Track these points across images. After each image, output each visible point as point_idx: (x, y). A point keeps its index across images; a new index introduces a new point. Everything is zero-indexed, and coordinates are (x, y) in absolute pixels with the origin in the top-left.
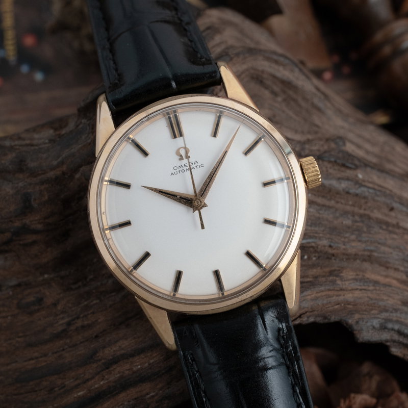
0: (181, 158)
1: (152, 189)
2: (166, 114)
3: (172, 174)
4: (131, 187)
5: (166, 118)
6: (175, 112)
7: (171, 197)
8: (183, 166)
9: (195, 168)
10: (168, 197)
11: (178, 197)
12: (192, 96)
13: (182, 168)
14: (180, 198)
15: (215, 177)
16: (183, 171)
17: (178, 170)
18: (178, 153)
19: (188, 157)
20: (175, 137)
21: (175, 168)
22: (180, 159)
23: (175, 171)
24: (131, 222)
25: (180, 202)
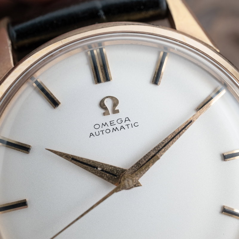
0: (106, 113)
1: (61, 154)
2: (87, 48)
3: (91, 134)
4: (31, 151)
5: (86, 54)
6: (100, 44)
7: (89, 168)
8: (109, 124)
9: (126, 127)
10: (85, 168)
11: (99, 169)
12: (125, 25)
13: (106, 127)
14: (102, 170)
15: (164, 151)
16: (108, 131)
17: (101, 129)
18: (102, 105)
19: (115, 112)
20: (98, 81)
21: (97, 127)
22: (104, 114)
23: (97, 131)
24: (28, 203)
25: (101, 176)
